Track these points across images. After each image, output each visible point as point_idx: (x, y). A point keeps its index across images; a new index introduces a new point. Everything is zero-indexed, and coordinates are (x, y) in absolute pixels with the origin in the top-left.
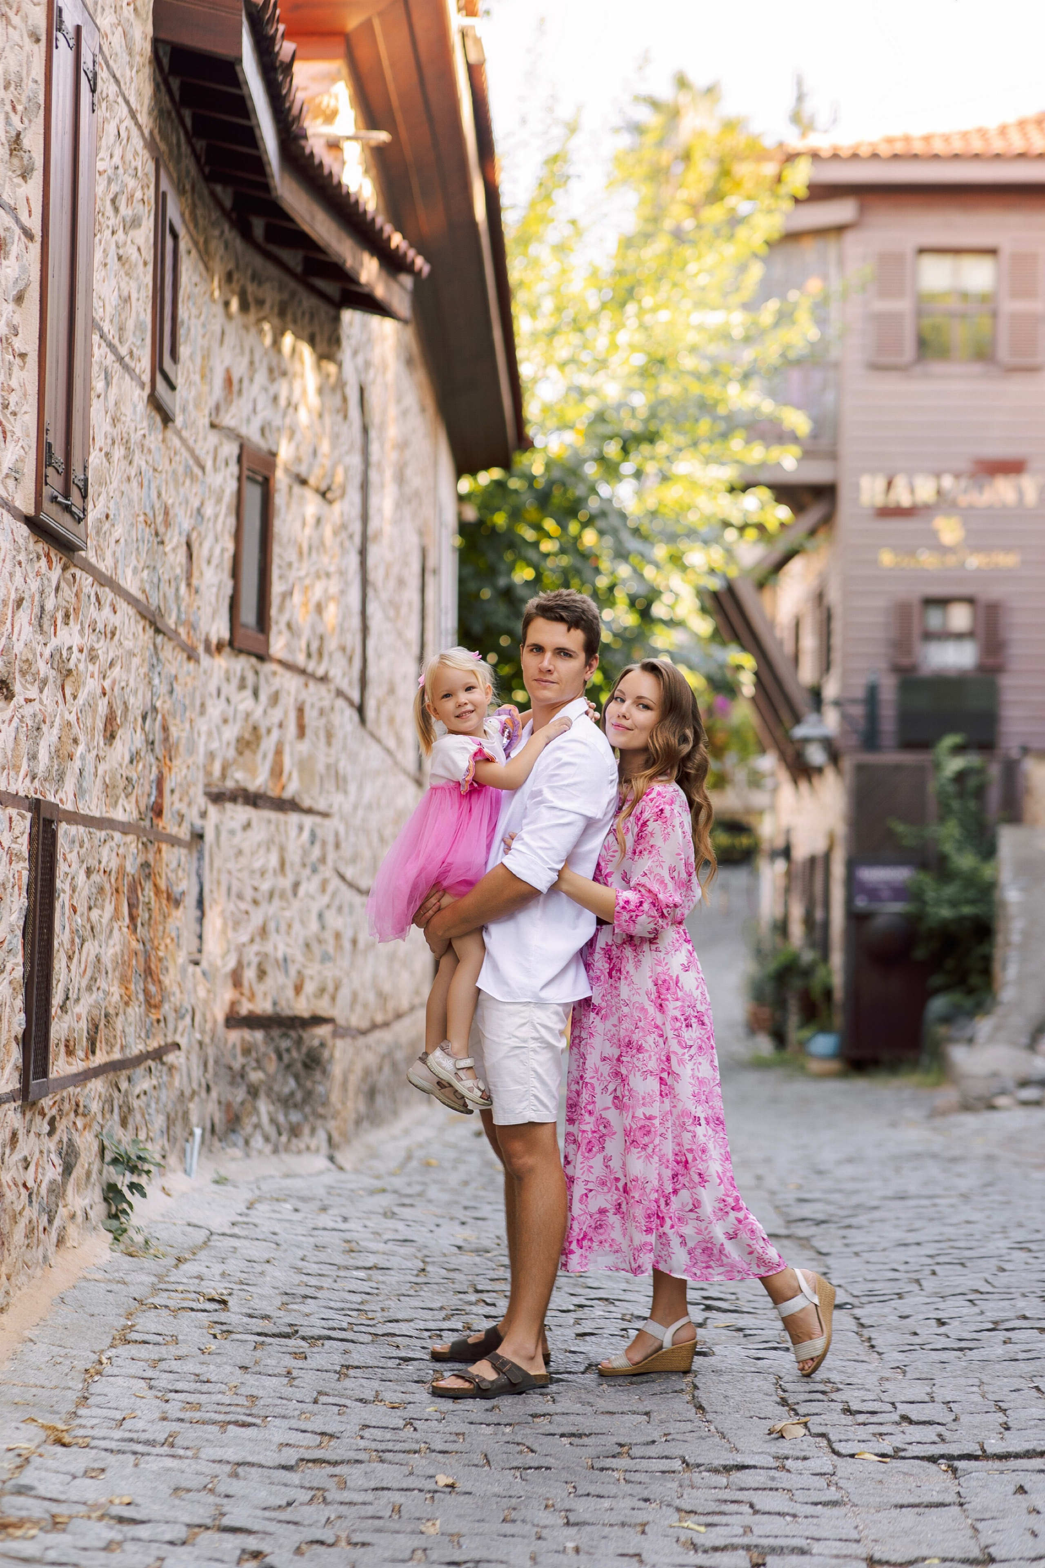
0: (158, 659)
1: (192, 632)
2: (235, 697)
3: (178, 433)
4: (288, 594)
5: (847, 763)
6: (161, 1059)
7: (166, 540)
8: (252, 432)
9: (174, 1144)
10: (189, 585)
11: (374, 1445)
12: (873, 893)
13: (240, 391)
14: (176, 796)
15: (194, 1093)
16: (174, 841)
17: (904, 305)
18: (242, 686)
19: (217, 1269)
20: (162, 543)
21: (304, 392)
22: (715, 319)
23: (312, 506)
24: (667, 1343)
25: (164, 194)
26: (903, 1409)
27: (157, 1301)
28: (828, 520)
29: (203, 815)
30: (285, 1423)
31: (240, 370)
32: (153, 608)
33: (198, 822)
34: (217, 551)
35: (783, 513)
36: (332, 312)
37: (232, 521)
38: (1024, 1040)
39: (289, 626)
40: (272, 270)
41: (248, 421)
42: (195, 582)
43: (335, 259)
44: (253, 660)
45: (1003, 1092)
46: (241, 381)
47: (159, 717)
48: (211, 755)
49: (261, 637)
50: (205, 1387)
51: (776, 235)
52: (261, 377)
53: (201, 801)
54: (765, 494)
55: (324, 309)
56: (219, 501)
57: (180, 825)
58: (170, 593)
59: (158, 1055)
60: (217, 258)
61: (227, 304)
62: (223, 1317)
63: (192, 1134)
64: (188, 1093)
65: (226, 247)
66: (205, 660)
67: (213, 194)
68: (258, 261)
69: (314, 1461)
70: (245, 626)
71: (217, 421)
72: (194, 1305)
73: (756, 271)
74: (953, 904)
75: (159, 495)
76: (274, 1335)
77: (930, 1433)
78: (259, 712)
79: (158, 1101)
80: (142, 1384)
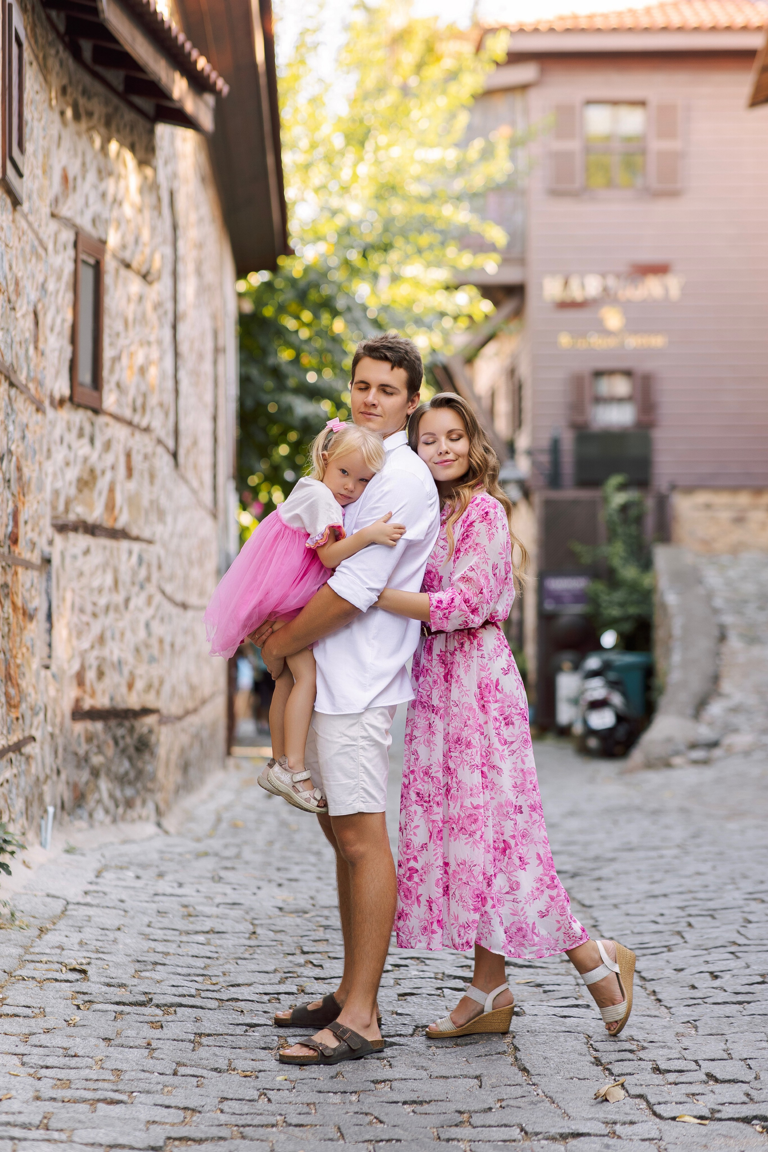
0: (12, 409)
1: (39, 389)
2: (75, 444)
3: (25, 216)
4: (117, 359)
5: (537, 498)
6: (20, 751)
7: (17, 307)
8: (85, 222)
9: (32, 822)
10: (36, 348)
11: (233, 1120)
12: (558, 598)
13: (75, 188)
14: (29, 527)
15: (47, 777)
16: (28, 565)
17: (574, 145)
18: (81, 435)
19: (76, 938)
20: (14, 309)
21: (127, 189)
22: (434, 155)
23: (135, 286)
24: (488, 1008)
25: (10, 5)
26: (707, 1067)
27: (24, 973)
28: (518, 313)
29: (51, 543)
30: (150, 1099)
31: (74, 169)
32: (8, 364)
33: (47, 549)
34: (58, 321)
35: (486, 306)
36: (148, 125)
37: (69, 296)
38: (690, 711)
39: (118, 385)
40: (98, 87)
41: (82, 213)
42: (41, 346)
43: (152, 77)
44: (90, 413)
45: (677, 753)
46: (75, 179)
47: (14, 459)
48: (56, 493)
49: (95, 394)
50: (74, 1062)
51: (480, 91)
52: (92, 176)
53: (49, 531)
54: (474, 291)
55: (142, 123)
56: (59, 278)
57: (32, 551)
58: (22, 353)
59: (17, 747)
60: (54, 73)
61: (62, 113)
62: (84, 987)
63: (46, 811)
64: (42, 777)
65: (61, 64)
66: (50, 413)
67: (49, 18)
68: (87, 79)
69: (180, 1139)
70: (82, 385)
71: (56, 212)
72: (58, 976)
73: (463, 119)
74: (622, 605)
75: (11, 268)
76: (131, 1004)
77: (736, 1092)
78: (94, 457)
79: (18, 787)
80: (15, 1060)
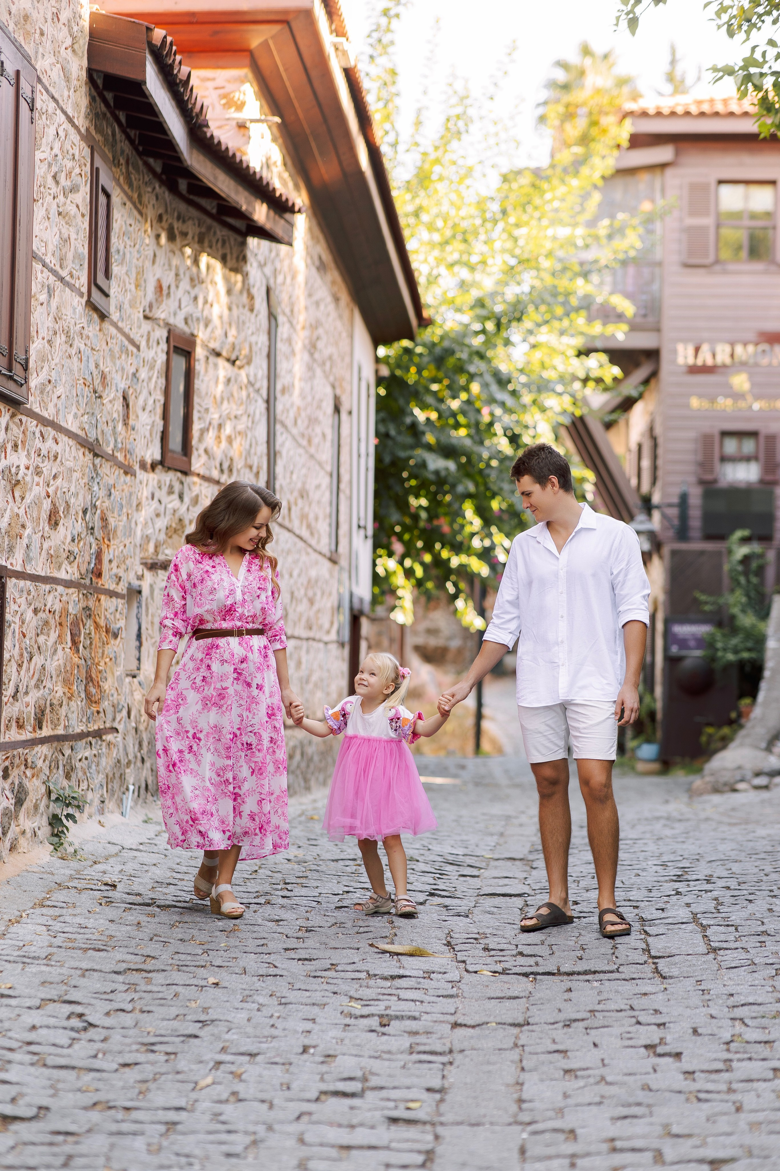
0: (97, 474)
1: (128, 456)
2: (165, 499)
3: (115, 325)
4: (203, 431)
5: (666, 550)
6: (101, 738)
7: (104, 395)
8: (178, 322)
9: (113, 795)
10: (126, 424)
11: (178, 963)
12: (683, 643)
13: (169, 294)
14: (114, 564)
15: (129, 763)
16: (112, 594)
17: (709, 221)
18: (171, 492)
19: (118, 868)
20: (100, 397)
21: (217, 294)
22: (563, 232)
23: (223, 369)
25: (97, 169)
27: (70, 884)
28: (654, 374)
29: (140, 578)
30: (127, 950)
31: (168, 279)
32: (91, 440)
33: (136, 583)
34: (151, 402)
35: (616, 371)
36: (240, 239)
37: (162, 381)
39: (206, 451)
40: (194, 212)
41: (175, 314)
42: (131, 422)
43: (235, 205)
44: (179, 474)
45: (742, 780)
46: (169, 287)
47: (99, 512)
48: (148, 538)
49: (184, 458)
50: (82, 931)
51: (609, 172)
52: (185, 284)
53: (140, 569)
54: (603, 358)
55: (233, 237)
56: (152, 368)
57: (117, 584)
58: (108, 430)
59: (98, 734)
60: (150, 207)
61: (158, 237)
62: (110, 894)
63: (128, 789)
64: (124, 761)
65: (157, 198)
66: (141, 475)
67: (146, 164)
68: (182, 207)
69: (137, 970)
70: (173, 452)
71: (150, 315)
72: (94, 887)
73: (596, 197)
74: (736, 651)
75: (97, 366)
76: (140, 904)
77: (531, 961)
78: (184, 508)
79: (98, 765)
80: (44, 928)
